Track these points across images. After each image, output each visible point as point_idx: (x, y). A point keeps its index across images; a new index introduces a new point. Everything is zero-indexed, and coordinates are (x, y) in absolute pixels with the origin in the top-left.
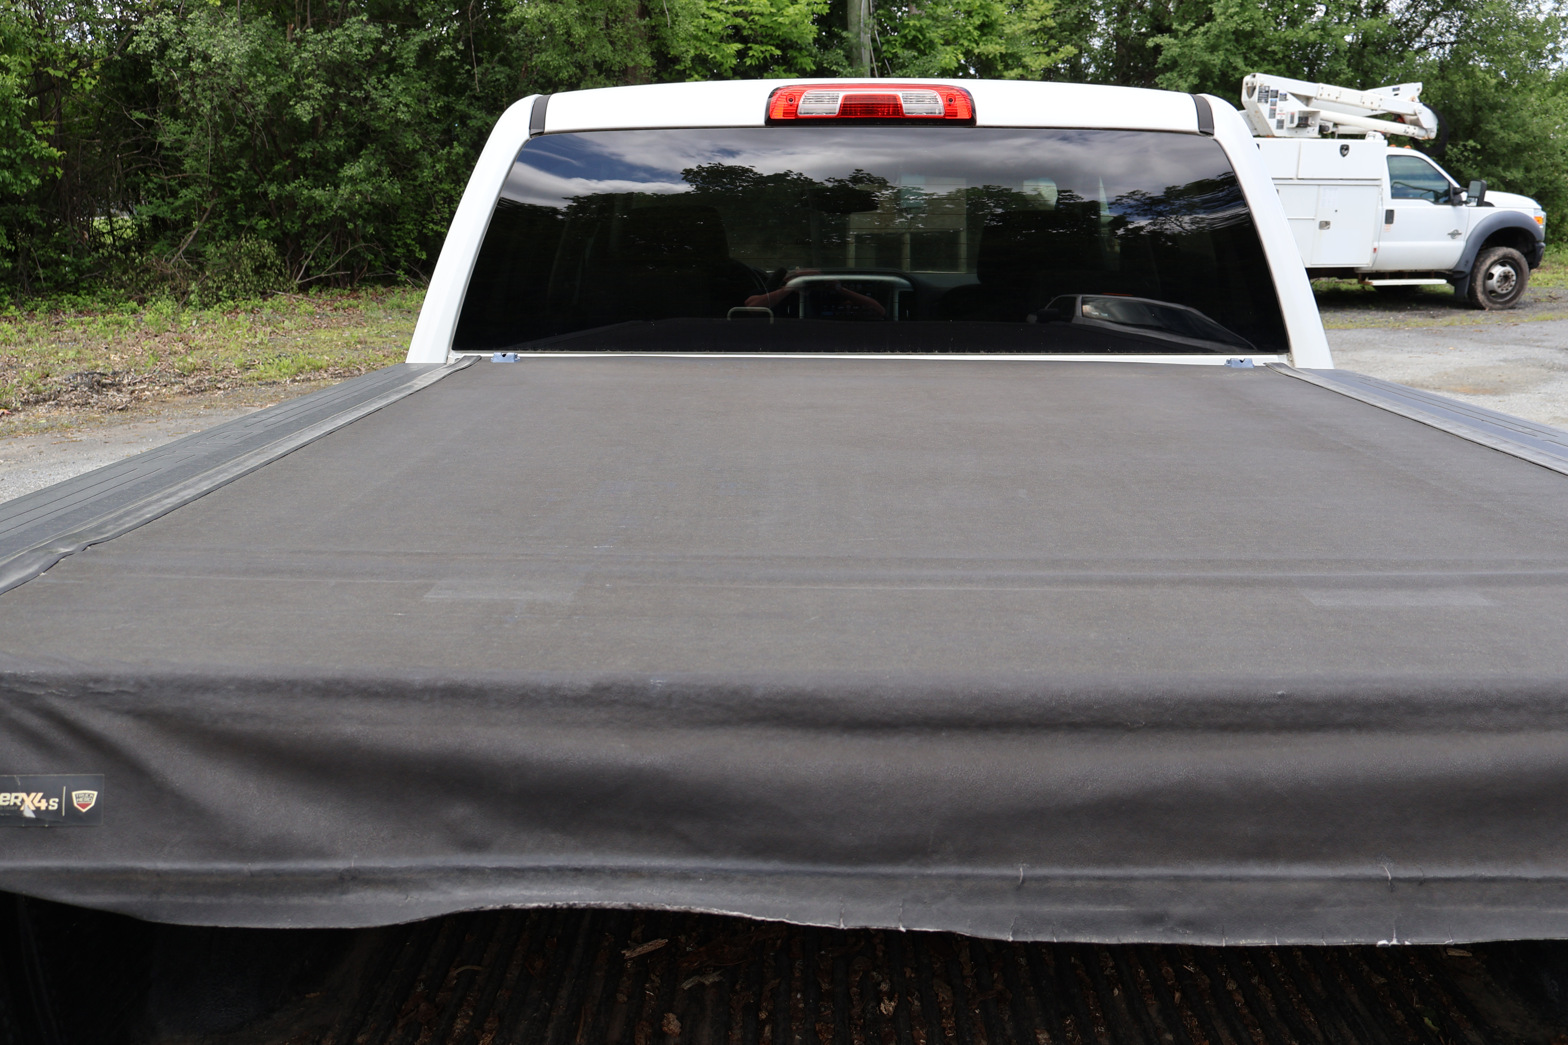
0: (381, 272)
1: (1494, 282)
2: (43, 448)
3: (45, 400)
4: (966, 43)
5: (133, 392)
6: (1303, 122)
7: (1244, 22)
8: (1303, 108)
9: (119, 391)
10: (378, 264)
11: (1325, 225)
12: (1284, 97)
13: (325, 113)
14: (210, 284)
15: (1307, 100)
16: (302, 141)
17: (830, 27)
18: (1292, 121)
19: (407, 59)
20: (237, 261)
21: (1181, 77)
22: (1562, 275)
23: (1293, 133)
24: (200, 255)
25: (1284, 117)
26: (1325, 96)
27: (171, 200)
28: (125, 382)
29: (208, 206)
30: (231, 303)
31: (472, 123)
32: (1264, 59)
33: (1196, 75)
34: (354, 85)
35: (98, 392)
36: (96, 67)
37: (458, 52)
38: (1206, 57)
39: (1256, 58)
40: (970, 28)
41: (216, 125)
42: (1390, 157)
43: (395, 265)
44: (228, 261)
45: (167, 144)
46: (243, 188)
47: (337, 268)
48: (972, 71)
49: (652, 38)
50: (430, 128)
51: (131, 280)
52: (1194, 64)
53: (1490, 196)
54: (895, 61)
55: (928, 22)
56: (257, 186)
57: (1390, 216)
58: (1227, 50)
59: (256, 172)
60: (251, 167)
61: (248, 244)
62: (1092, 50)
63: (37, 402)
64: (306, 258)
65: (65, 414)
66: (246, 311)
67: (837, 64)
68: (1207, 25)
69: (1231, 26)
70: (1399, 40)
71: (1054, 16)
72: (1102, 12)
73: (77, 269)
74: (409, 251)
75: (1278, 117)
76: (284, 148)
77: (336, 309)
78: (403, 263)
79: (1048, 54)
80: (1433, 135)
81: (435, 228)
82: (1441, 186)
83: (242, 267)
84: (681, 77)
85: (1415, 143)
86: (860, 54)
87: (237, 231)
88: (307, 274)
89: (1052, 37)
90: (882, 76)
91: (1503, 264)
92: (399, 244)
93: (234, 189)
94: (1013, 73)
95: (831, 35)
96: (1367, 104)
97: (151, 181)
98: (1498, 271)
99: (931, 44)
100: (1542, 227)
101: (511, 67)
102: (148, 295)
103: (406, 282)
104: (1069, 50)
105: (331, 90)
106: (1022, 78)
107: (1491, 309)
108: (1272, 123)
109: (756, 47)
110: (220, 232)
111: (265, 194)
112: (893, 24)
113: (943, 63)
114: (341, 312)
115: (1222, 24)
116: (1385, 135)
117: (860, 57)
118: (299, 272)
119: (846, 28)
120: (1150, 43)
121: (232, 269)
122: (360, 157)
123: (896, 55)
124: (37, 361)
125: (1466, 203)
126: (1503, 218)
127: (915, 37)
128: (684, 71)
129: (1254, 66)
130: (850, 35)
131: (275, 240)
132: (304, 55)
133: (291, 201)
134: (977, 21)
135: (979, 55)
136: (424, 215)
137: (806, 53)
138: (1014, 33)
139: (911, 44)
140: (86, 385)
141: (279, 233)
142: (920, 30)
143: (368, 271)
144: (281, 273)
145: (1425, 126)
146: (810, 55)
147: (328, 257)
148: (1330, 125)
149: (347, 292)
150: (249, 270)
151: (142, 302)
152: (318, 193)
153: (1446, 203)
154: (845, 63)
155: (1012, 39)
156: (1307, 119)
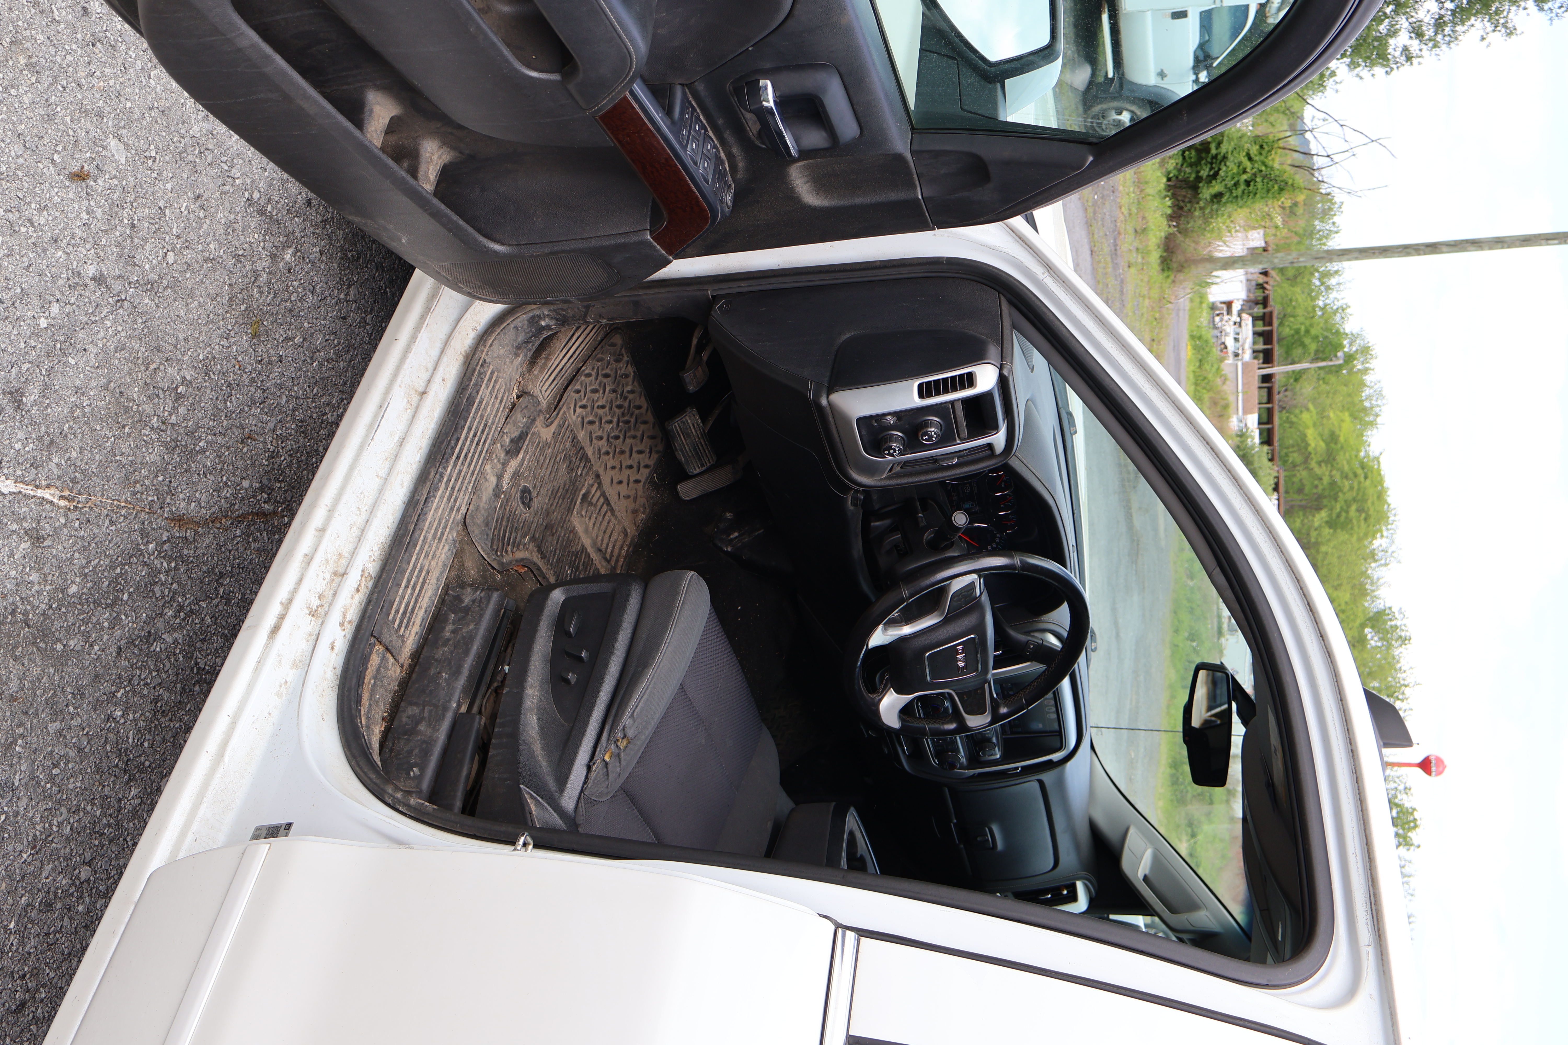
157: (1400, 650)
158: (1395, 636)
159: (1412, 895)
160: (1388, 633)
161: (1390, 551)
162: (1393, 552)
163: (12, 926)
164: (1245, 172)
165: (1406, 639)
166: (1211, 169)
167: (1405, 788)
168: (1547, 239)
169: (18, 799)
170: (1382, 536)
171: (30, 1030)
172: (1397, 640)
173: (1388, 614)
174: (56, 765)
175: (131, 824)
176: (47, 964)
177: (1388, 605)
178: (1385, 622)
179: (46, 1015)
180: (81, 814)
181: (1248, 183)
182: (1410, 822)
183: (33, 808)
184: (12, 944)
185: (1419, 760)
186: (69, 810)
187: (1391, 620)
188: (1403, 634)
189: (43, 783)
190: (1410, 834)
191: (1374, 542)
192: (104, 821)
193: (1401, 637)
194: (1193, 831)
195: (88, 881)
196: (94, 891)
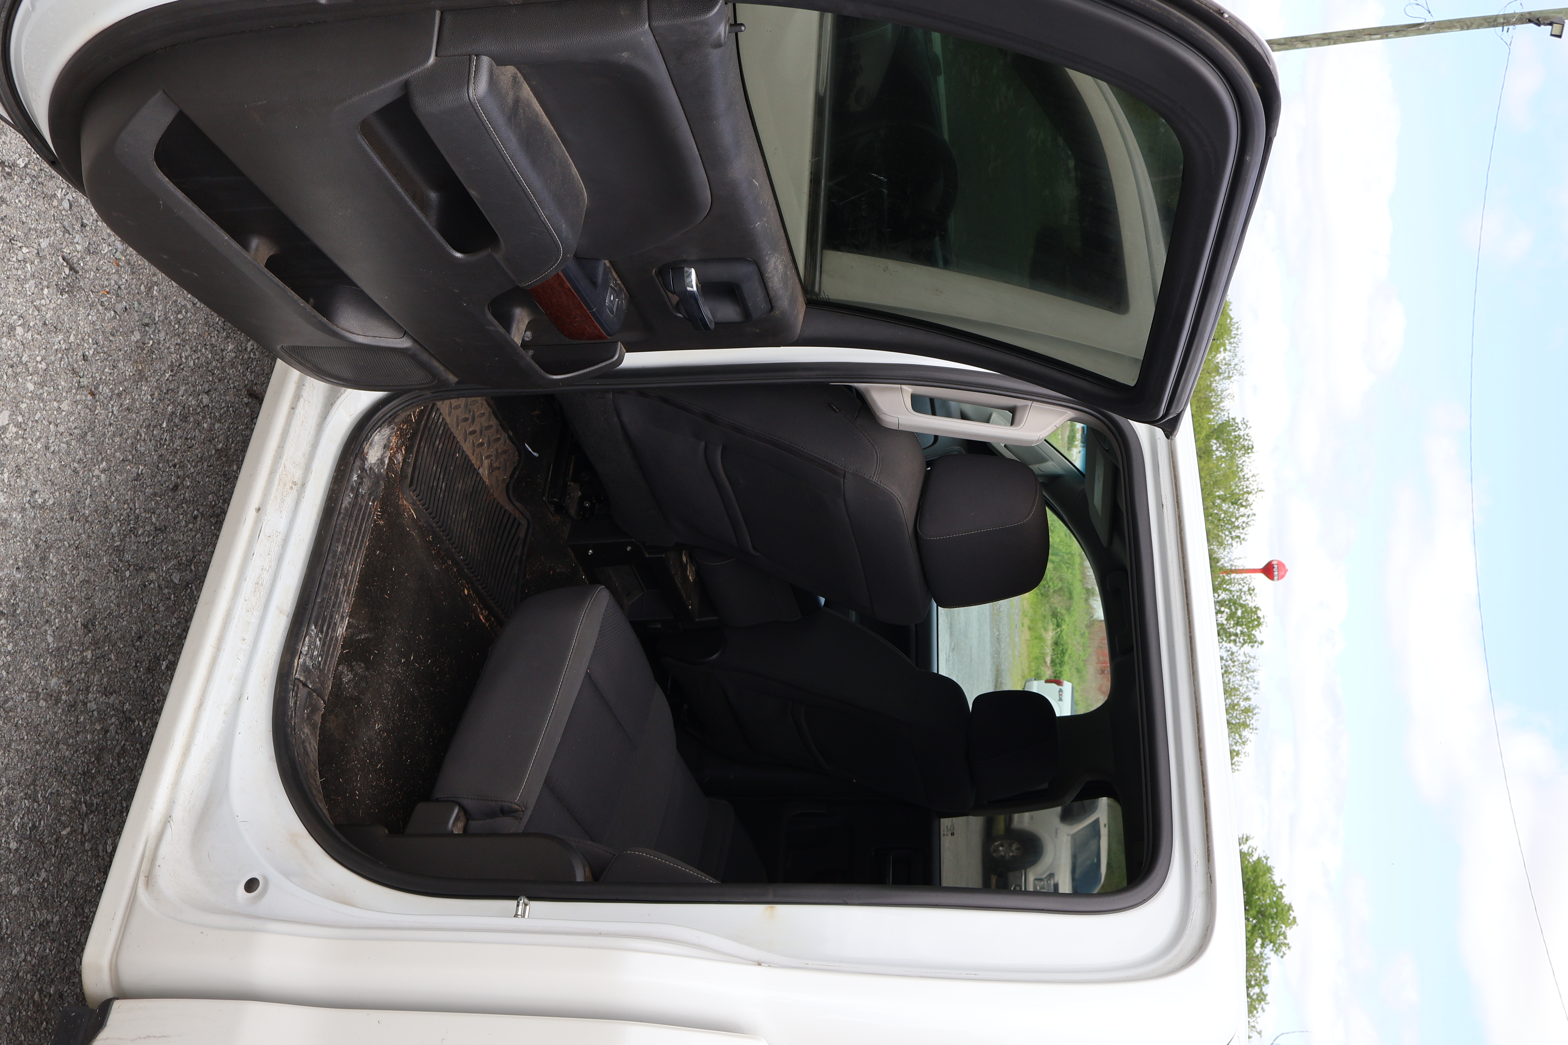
157: (1244, 459)
158: (1239, 445)
159: (1256, 688)
160: (1231, 443)
161: (1233, 364)
162: (1236, 365)
163: (164, 425)
165: (1248, 448)
167: (1249, 589)
168: (1370, 35)
169: (159, 331)
170: (1225, 350)
171: (183, 507)
172: (1240, 450)
173: (1232, 426)
174: (180, 312)
175: (231, 371)
176: (189, 461)
177: (1231, 416)
178: (1229, 433)
179: (192, 499)
180: (199, 353)
182: (1254, 620)
183: (169, 341)
184: (166, 439)
185: (1261, 565)
186: (191, 348)
187: (1234, 431)
188: (1246, 443)
189: (173, 323)
190: (1253, 632)
191: (1218, 355)
192: (214, 364)
193: (1244, 446)
194: (1057, 622)
195: (208, 406)
196: (213, 415)
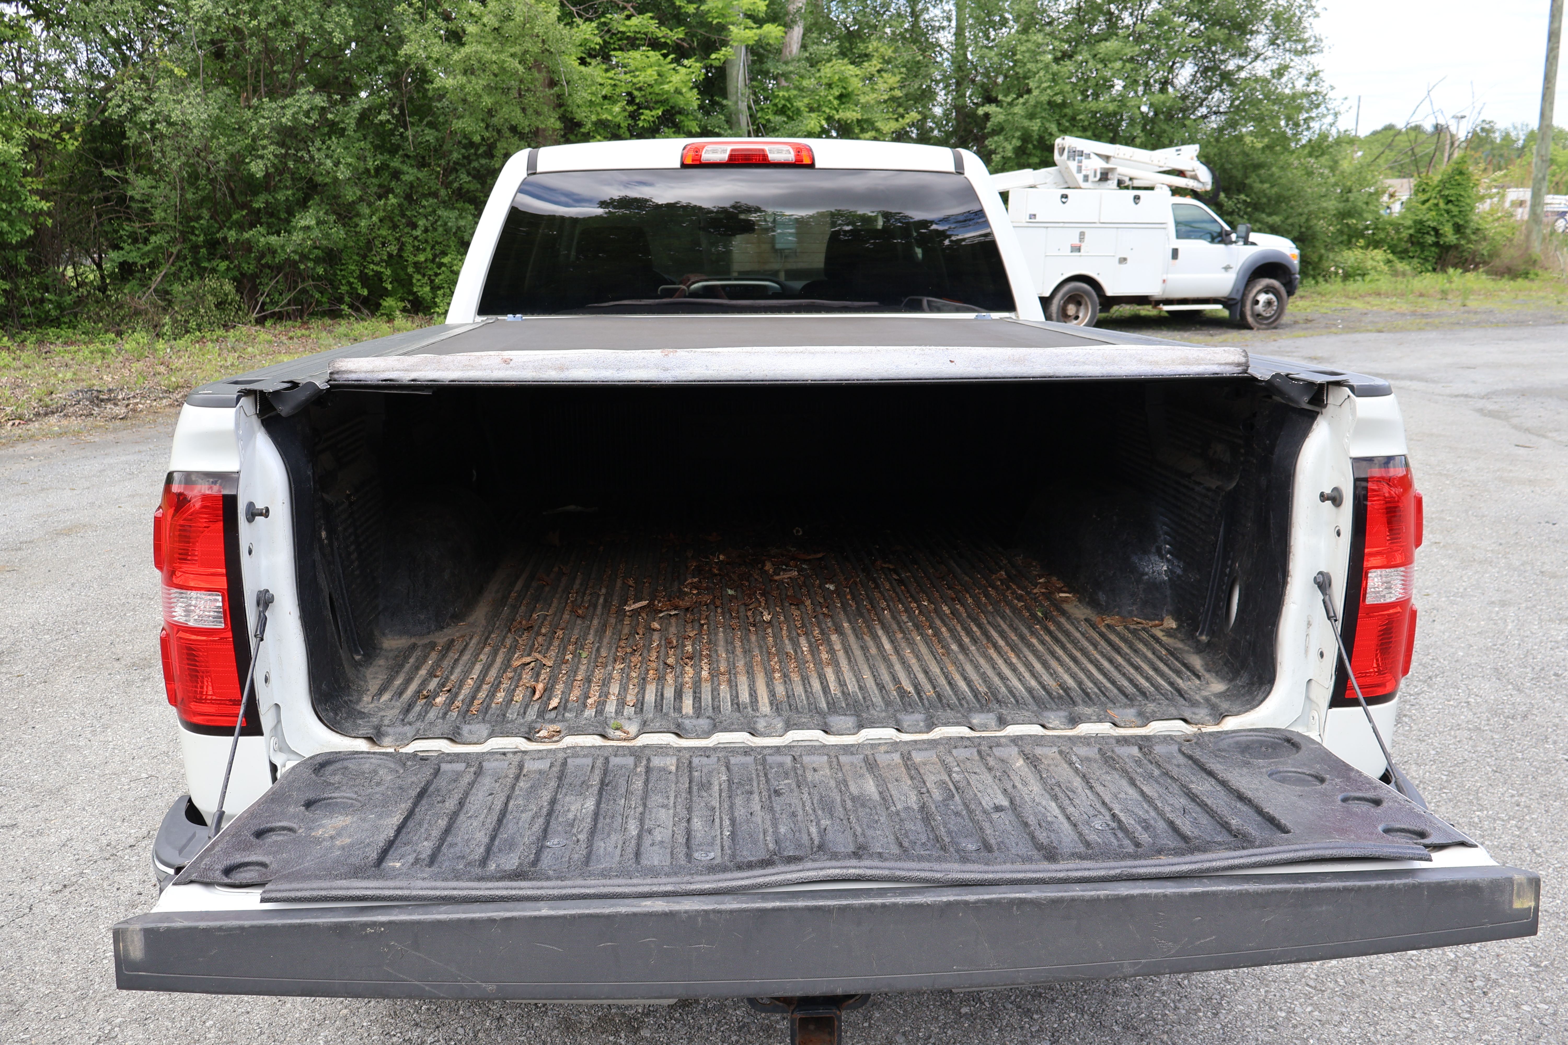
0: (326, 307)
1: (1260, 307)
2: (63, 448)
3: (53, 413)
4: (828, 110)
5: (128, 405)
6: (1104, 177)
7: (1056, 94)
8: (1103, 164)
9: (116, 405)
10: (324, 300)
11: (1123, 260)
12: (1088, 156)
13: (277, 169)
14: (179, 318)
15: (1107, 158)
16: (255, 194)
17: (712, 96)
18: (1095, 176)
19: (349, 124)
20: (201, 298)
21: (1006, 139)
22: (1318, 303)
23: (1096, 185)
24: (167, 292)
25: (1088, 173)
26: (1121, 156)
27: (141, 246)
28: (120, 397)
29: (174, 250)
30: (198, 333)
31: (404, 178)
32: (1074, 126)
33: (1019, 138)
34: (302, 145)
35: (97, 406)
36: (78, 130)
37: (393, 116)
38: (1026, 123)
39: (1067, 124)
40: (831, 98)
41: (182, 180)
42: (1174, 205)
43: (340, 300)
44: (194, 298)
45: (137, 197)
46: (205, 235)
47: (288, 304)
48: (834, 134)
49: (560, 106)
50: (369, 182)
51: (108, 315)
52: (1017, 129)
53: (1253, 237)
54: (769, 125)
55: (795, 92)
56: (218, 232)
57: (1175, 253)
58: (1043, 117)
59: (216, 221)
60: (211, 217)
61: (211, 283)
62: (934, 117)
63: (46, 414)
64: (262, 295)
65: (75, 423)
66: (212, 341)
67: (719, 127)
68: (1026, 96)
69: (1044, 98)
70: (1182, 110)
71: (901, 88)
72: (941, 85)
73: (59, 306)
74: (352, 288)
75: (1084, 172)
76: (241, 199)
77: (291, 338)
78: (347, 299)
79: (897, 120)
80: (1209, 187)
81: (375, 268)
82: (1216, 229)
83: (206, 303)
84: (586, 138)
85: (1195, 194)
86: (738, 119)
87: (202, 272)
88: (262, 309)
89: (900, 105)
90: (757, 136)
91: (1267, 292)
92: (344, 282)
93: (198, 236)
94: (868, 135)
95: (713, 103)
96: (1155, 162)
97: (124, 229)
98: (1263, 298)
99: (798, 112)
100: (1296, 262)
101: (437, 130)
102: (123, 327)
103: (350, 315)
104: (914, 116)
105: (283, 151)
106: (875, 139)
107: (1258, 329)
108: (1080, 178)
109: (647, 112)
110: (185, 274)
111: (225, 239)
112: (766, 94)
113: (809, 128)
114: (295, 340)
115: (1036, 97)
116: (1170, 187)
117: (738, 122)
118: (255, 308)
119: (725, 97)
120: (981, 111)
121: (197, 305)
122: (309, 207)
123: (769, 121)
124: (40, 381)
125: (1235, 242)
126: (1264, 254)
127: (784, 106)
128: (589, 133)
129: (1064, 131)
130: (729, 103)
131: (234, 279)
132: (261, 121)
133: (247, 247)
134: (836, 92)
135: (839, 121)
136: (364, 257)
137: (691, 117)
138: (868, 102)
139: (782, 111)
140: (87, 399)
141: (237, 273)
142: (789, 99)
143: (316, 306)
144: (240, 308)
145: (1202, 180)
146: (696, 119)
147: (281, 294)
148: (1127, 179)
149: (298, 324)
150: (213, 306)
151: (119, 334)
152: (273, 239)
153: (1220, 242)
154: (726, 127)
155: (865, 107)
156: (1107, 174)
164: (1437, 205)
166: (1428, 233)
181: (1449, 202)
